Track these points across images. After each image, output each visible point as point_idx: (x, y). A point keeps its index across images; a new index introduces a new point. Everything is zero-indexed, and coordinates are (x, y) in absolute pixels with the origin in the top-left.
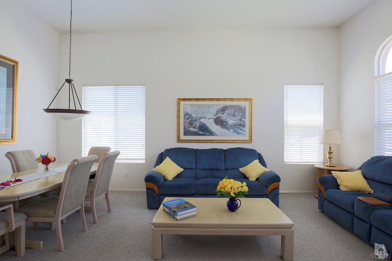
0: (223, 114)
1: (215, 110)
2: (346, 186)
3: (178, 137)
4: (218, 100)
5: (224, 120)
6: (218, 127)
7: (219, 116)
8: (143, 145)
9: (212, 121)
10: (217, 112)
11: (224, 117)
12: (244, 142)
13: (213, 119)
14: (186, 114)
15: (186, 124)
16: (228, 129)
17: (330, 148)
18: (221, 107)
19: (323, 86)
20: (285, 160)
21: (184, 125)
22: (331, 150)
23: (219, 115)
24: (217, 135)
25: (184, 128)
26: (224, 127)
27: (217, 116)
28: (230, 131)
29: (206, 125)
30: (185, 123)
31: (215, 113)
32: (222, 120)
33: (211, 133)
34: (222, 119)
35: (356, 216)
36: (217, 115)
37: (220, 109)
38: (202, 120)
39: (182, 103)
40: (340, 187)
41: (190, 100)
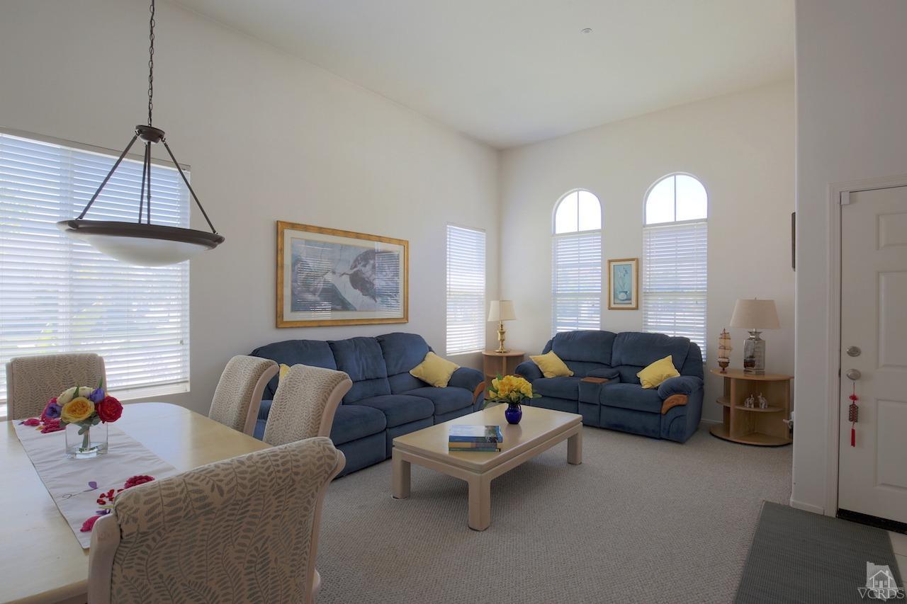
0: (365, 266)
1: (351, 256)
2: (552, 372)
3: (278, 315)
4: (358, 236)
5: (366, 279)
6: (358, 292)
7: (358, 270)
8: (181, 342)
9: (346, 279)
10: (355, 261)
11: (367, 271)
12: (396, 321)
13: (348, 276)
14: (296, 261)
15: (295, 284)
16: (374, 297)
17: (502, 325)
18: (363, 251)
19: (484, 233)
20: (447, 350)
21: (292, 285)
22: (504, 328)
23: (359, 267)
24: (355, 310)
25: (293, 294)
26: (367, 293)
27: (355, 269)
28: (376, 301)
29: (336, 287)
30: (294, 281)
31: (352, 262)
32: (364, 279)
33: (345, 306)
34: (365, 276)
35: (581, 402)
36: (355, 267)
37: (359, 256)
38: (329, 277)
39: (289, 234)
40: (545, 374)
41: (306, 228)
